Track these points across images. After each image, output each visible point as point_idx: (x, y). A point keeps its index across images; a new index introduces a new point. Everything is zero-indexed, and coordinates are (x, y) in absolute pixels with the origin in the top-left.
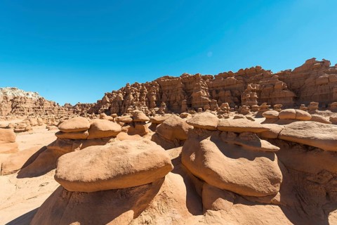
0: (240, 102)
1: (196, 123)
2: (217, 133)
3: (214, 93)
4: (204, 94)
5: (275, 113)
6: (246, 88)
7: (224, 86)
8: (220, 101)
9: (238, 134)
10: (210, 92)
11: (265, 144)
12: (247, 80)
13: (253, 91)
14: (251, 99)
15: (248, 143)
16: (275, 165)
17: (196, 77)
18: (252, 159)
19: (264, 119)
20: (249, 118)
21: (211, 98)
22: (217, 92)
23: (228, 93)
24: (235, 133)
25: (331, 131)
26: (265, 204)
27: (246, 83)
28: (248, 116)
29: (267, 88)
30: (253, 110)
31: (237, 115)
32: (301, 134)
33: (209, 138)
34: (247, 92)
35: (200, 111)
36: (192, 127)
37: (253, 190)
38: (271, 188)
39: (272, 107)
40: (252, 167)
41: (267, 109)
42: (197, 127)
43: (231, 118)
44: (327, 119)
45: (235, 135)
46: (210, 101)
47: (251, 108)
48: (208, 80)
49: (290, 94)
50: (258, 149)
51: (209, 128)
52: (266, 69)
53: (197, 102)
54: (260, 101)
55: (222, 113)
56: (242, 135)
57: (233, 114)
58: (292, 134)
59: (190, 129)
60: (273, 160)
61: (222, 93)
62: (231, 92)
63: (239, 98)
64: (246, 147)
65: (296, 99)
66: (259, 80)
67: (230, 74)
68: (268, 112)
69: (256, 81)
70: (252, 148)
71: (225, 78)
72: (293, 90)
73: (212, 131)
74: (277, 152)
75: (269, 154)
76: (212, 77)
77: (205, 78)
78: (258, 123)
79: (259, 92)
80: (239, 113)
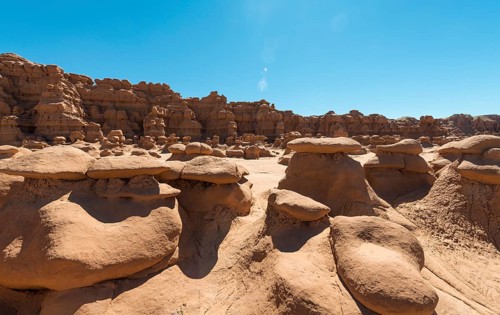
0: (142, 130)
2: (86, 185)
3: (94, 111)
4: (72, 111)
5: (182, 146)
6: (150, 110)
7: (115, 102)
8: (107, 126)
9: (126, 180)
10: (87, 108)
11: (165, 189)
12: (153, 100)
13: (160, 116)
14: (157, 127)
15: (141, 192)
16: (174, 214)
17: (49, 73)
18: (145, 214)
19: (169, 155)
20: (153, 154)
21: (88, 118)
22: (101, 110)
23: (122, 114)
24: (122, 179)
25: (222, 164)
26: (160, 272)
27: (151, 104)
28: (152, 151)
29: (176, 115)
30: (159, 142)
31: (138, 150)
32: (200, 170)
33: (67, 196)
34: (152, 117)
35: (60, 142)
36: (21, 179)
37: (144, 260)
38: (169, 245)
39: (181, 140)
40: (145, 227)
41: (175, 142)
43: (127, 155)
44: (224, 152)
45: (122, 182)
46: (85, 124)
47: (156, 140)
48: (80, 85)
49: (198, 125)
50: (156, 197)
51: (67, 177)
52: (175, 91)
53: (50, 124)
54: (169, 131)
55: (111, 147)
56: (133, 181)
57: (131, 148)
58: (193, 172)
60: (172, 207)
61: (110, 113)
62: (128, 114)
63: (141, 124)
64: (138, 198)
65: (203, 131)
66: (167, 103)
67: (125, 84)
68: (174, 146)
69: (163, 104)
70: (147, 198)
71: (117, 89)
72: (200, 122)
73: (73, 181)
74: (178, 196)
75: (168, 201)
76: (90, 82)
77: (72, 79)
78: (163, 161)
79: (167, 120)
80: (140, 146)
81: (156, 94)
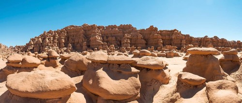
0: (121, 45)
1: (93, 58)
2: (107, 65)
3: (105, 38)
4: (99, 39)
5: (138, 52)
6: (124, 36)
7: (111, 34)
8: (109, 43)
9: (119, 65)
10: (103, 37)
11: (134, 70)
12: (125, 32)
13: (128, 38)
14: (126, 43)
15: (125, 70)
16: (138, 80)
17: (93, 27)
18: (127, 79)
19: (133, 55)
20: (125, 55)
21: (103, 41)
22: (107, 37)
23: (114, 39)
24: (118, 64)
25: (155, 60)
27: (124, 33)
28: (125, 53)
29: (134, 37)
30: (128, 50)
31: (119, 53)
32: (145, 63)
33: (102, 69)
34: (125, 39)
35: (96, 50)
36: (90, 62)
37: (127, 95)
38: (136, 92)
39: (137, 49)
40: (127, 84)
41: (134, 49)
42: (94, 62)
43: (116, 55)
44: (156, 54)
45: (118, 66)
46: (102, 43)
47: (126, 48)
48: (101, 29)
49: (144, 42)
50: (130, 73)
51: (102, 62)
52: (134, 27)
53: (93, 44)
54: (131, 45)
55: (110, 52)
56: (121, 65)
57: (117, 52)
58: (142, 64)
59: (89, 63)
60: (137, 78)
61: (110, 38)
62: (116, 38)
63: (120, 42)
64: (124, 72)
65: (146, 44)
66: (130, 32)
67: (115, 27)
68: (135, 51)
69: (129, 33)
70: (127, 73)
71: (112, 29)
72: (145, 40)
73: (104, 64)
74: (138, 73)
75: (135, 75)
76: (104, 28)
77: (99, 28)
78: (130, 57)
79: (131, 39)
80: (120, 51)
81: (127, 29)
